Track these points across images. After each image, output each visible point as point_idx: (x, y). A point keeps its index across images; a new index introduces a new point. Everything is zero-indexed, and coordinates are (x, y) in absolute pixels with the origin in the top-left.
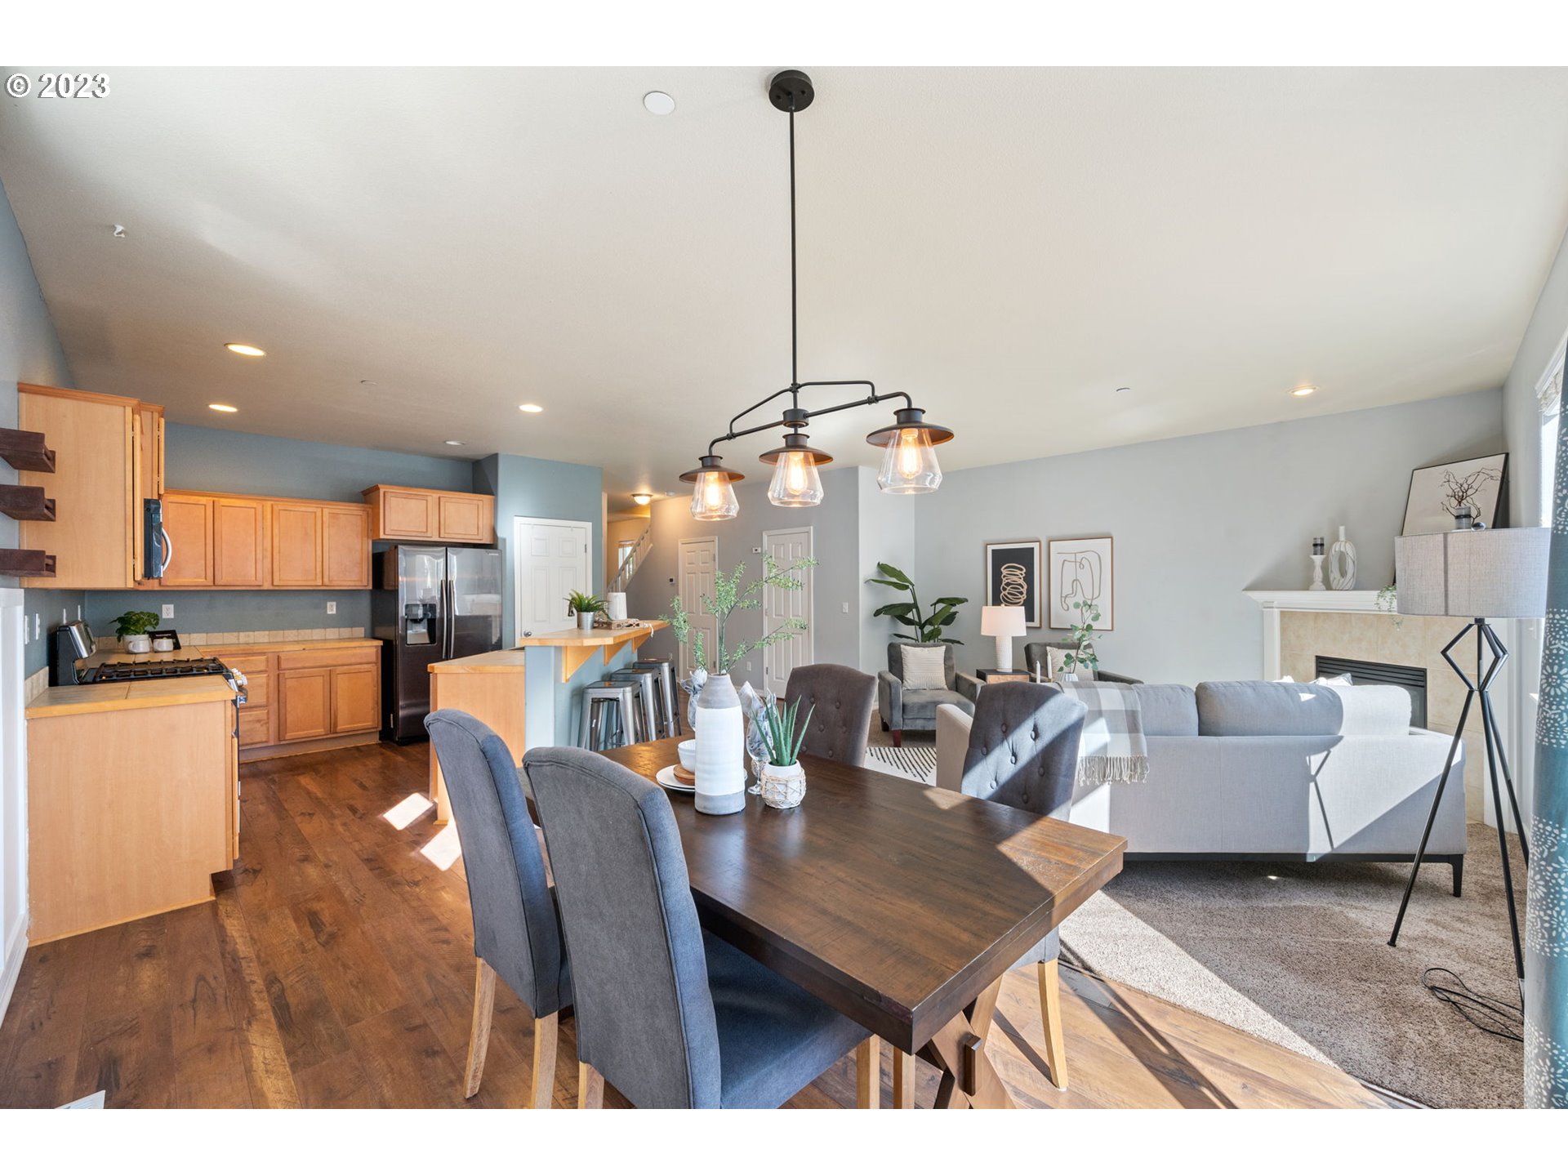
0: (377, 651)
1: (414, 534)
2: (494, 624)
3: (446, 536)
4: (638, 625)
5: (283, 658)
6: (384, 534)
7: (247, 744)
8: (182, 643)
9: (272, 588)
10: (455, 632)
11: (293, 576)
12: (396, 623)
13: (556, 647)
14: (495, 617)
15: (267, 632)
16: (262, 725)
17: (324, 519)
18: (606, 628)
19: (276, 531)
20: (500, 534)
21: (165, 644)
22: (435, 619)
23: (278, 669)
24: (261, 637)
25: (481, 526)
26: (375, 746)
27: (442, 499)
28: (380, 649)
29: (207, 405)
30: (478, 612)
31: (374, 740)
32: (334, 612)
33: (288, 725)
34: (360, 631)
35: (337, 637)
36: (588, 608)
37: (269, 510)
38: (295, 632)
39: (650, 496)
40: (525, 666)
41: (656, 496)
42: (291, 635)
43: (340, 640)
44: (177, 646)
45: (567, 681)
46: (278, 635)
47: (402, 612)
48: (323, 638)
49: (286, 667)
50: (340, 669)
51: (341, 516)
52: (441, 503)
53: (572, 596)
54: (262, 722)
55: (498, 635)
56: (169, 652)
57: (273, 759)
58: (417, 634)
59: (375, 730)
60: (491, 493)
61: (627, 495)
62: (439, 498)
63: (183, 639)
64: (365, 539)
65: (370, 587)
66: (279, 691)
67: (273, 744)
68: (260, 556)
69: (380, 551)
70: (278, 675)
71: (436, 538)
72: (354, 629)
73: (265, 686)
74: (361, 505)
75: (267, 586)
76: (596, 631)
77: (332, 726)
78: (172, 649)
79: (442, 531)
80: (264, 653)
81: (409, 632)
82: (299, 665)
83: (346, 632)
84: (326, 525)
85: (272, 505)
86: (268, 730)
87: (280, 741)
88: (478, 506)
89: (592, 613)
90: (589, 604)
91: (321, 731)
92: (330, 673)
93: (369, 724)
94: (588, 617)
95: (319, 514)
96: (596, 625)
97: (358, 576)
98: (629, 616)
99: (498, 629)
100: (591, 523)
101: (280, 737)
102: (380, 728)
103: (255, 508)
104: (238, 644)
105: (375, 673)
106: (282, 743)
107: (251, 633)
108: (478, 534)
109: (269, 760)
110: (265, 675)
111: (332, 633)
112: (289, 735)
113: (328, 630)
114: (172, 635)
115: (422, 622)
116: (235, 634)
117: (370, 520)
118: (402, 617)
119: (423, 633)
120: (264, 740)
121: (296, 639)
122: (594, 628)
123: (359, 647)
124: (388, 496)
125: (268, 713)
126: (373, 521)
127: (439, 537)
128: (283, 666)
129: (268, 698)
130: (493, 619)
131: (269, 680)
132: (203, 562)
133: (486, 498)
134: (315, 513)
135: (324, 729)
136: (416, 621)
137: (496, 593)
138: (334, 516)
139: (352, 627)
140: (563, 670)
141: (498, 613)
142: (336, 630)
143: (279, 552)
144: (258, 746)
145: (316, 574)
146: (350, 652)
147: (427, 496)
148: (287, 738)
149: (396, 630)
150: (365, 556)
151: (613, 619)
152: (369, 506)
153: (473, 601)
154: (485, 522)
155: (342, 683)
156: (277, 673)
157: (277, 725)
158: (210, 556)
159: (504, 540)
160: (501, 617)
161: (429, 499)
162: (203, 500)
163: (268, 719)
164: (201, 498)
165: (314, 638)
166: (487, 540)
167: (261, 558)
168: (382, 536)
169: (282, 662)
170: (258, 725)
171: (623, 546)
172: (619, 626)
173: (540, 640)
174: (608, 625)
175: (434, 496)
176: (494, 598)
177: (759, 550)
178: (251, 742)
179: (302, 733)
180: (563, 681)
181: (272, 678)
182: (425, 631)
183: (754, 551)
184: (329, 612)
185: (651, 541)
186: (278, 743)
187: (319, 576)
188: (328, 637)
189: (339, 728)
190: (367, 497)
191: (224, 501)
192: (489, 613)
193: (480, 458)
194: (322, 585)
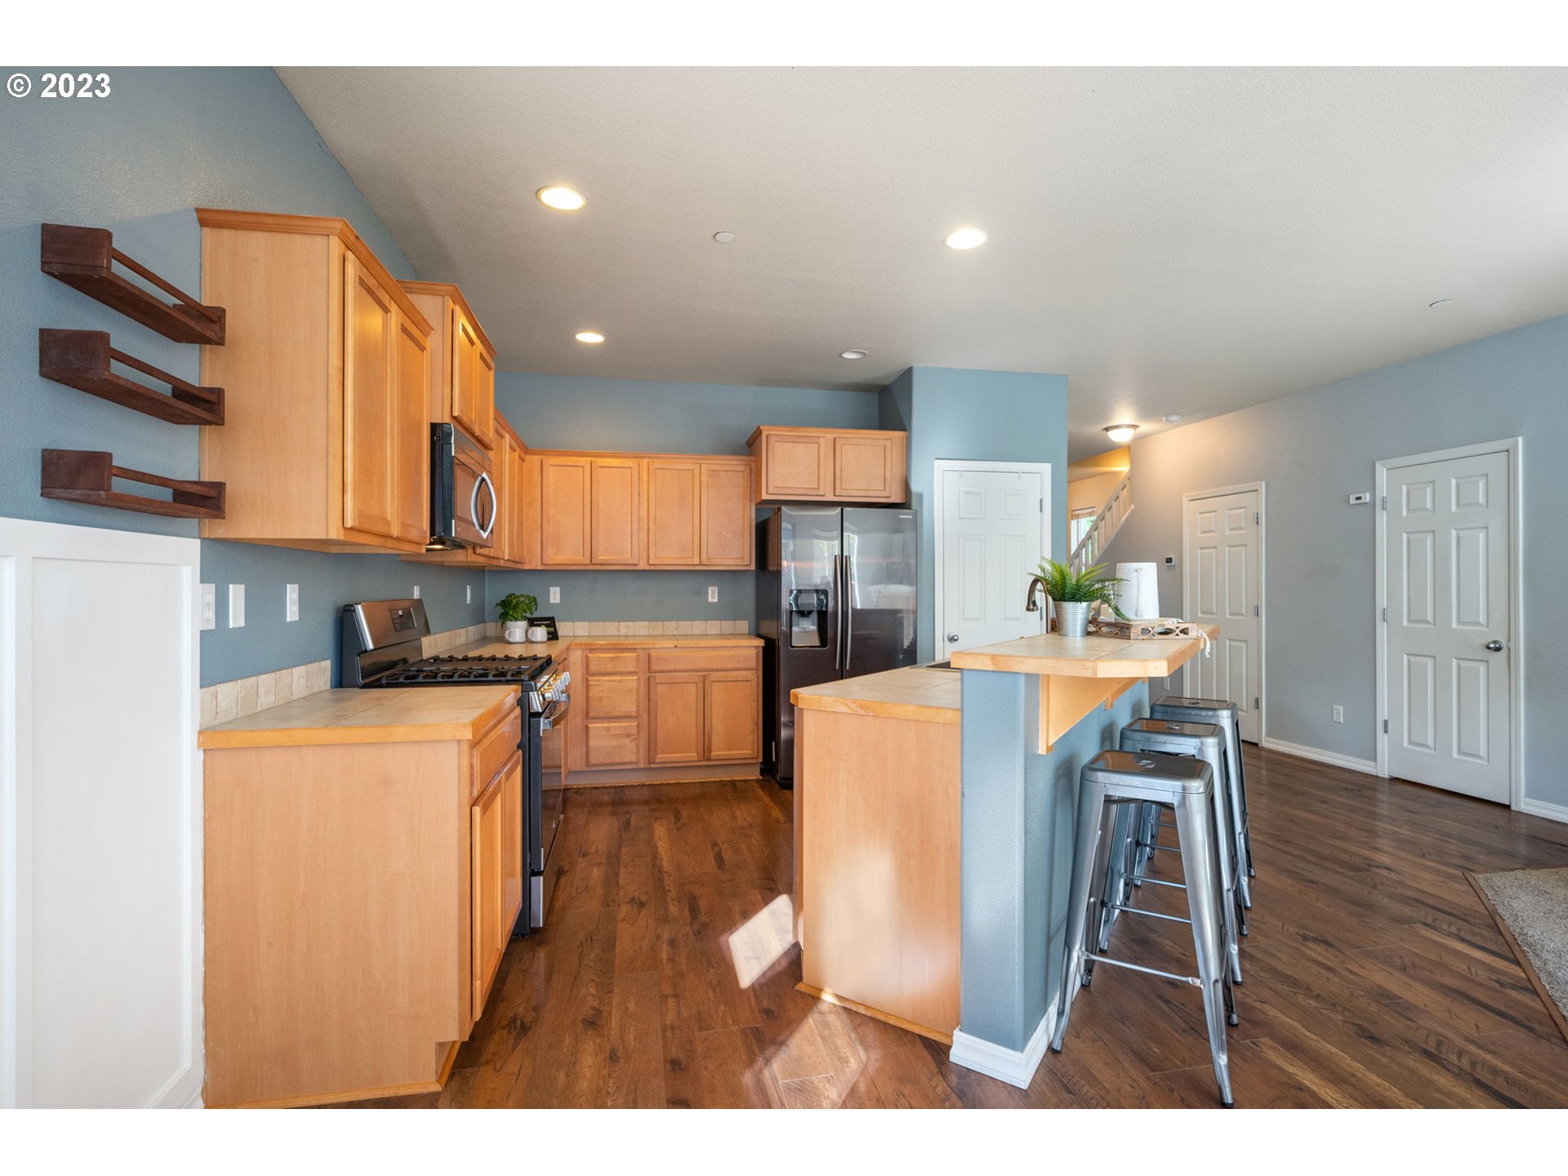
0: (758, 653)
1: (802, 492)
2: (905, 622)
3: (844, 493)
4: (1185, 631)
5: (653, 656)
6: (767, 493)
7: (617, 764)
8: (560, 633)
9: (647, 568)
10: (852, 631)
11: (670, 555)
12: (778, 617)
13: (1027, 675)
14: (908, 611)
15: (646, 623)
16: (631, 741)
17: (702, 478)
18: (1116, 636)
19: (652, 495)
20: (915, 487)
21: (540, 633)
22: (826, 612)
23: (650, 672)
24: (640, 628)
25: (888, 476)
26: (754, 784)
27: (837, 440)
28: (761, 650)
29: (574, 335)
30: (885, 605)
31: (754, 774)
32: (716, 600)
33: (659, 744)
34: (744, 626)
35: (718, 632)
36: (1076, 596)
37: (645, 468)
38: (674, 624)
39: (1135, 427)
40: (962, 710)
41: (1145, 427)
42: (671, 627)
43: (722, 636)
44: (553, 636)
45: (1049, 749)
46: (659, 627)
47: (787, 601)
48: (704, 633)
49: (659, 668)
50: (715, 676)
51: (722, 472)
52: (837, 446)
53: (1043, 570)
54: (632, 737)
55: (911, 637)
56: (544, 642)
57: (643, 785)
58: (805, 633)
59: (754, 761)
60: (903, 429)
61: (1096, 429)
62: (835, 439)
63: (563, 628)
64: (748, 502)
65: (753, 567)
66: (649, 699)
67: (642, 766)
68: (635, 527)
69: (765, 518)
70: (649, 678)
71: (830, 498)
72: (737, 622)
73: (635, 691)
74: (743, 458)
75: (643, 566)
76: (1095, 641)
77: (706, 751)
78: (545, 639)
79: (838, 486)
80: (634, 650)
81: (794, 629)
82: (671, 667)
83: (728, 626)
84: (704, 487)
85: (648, 463)
86: (638, 747)
87: (650, 763)
88: (885, 447)
89: (1084, 604)
90: (1078, 587)
91: (693, 755)
92: (704, 679)
93: (747, 752)
94: (1076, 613)
95: (697, 471)
96: (1092, 628)
97: (739, 553)
98: (1164, 613)
99: (912, 630)
100: (1050, 465)
101: (650, 759)
102: (760, 760)
103: (630, 468)
104: (619, 636)
105: (754, 683)
106: (653, 766)
107: (631, 624)
108: (885, 490)
109: (639, 786)
110: (636, 677)
111: (713, 627)
112: (660, 757)
113: (709, 622)
114: (550, 623)
115: (811, 616)
116: (616, 624)
117: (753, 476)
118: (786, 610)
119: (812, 631)
120: (634, 760)
121: (676, 633)
122: (1089, 634)
123: (736, 647)
124: (772, 439)
125: (638, 726)
126: (755, 476)
127: (835, 495)
128: (654, 668)
129: (638, 706)
130: (905, 615)
131: (639, 683)
132: (581, 535)
133: (897, 435)
134: (693, 470)
135: (697, 752)
136: (804, 614)
137: (910, 583)
138: (714, 474)
139: (735, 620)
140: (1042, 726)
141: (911, 606)
142: (717, 623)
143: (655, 522)
144: (629, 767)
145: (693, 549)
146: (727, 653)
147: (819, 437)
148: (657, 761)
149: (779, 626)
150: (747, 524)
151: (1131, 616)
152: (751, 458)
153: (879, 592)
154: (894, 471)
155: (718, 694)
156: (648, 675)
157: (646, 742)
158: (588, 529)
159: (920, 496)
160: (915, 612)
161: (822, 441)
162: (582, 461)
163: (638, 734)
164: (580, 459)
165: (696, 632)
166: (896, 498)
167: (637, 531)
168: (765, 497)
169: (653, 662)
170: (627, 741)
171: (1078, 517)
172: (1145, 631)
173: (994, 657)
174: (1121, 629)
175: (828, 435)
176: (905, 590)
177: (1367, 498)
178: (621, 761)
179: (673, 756)
180: (1042, 750)
181: (643, 683)
182: (814, 628)
183: (1352, 501)
184: (710, 600)
185: (1132, 499)
186: (647, 766)
187: (697, 552)
188: (709, 632)
189: (715, 753)
190: (750, 447)
191: (601, 461)
192: (898, 607)
193: (888, 382)
194: (700, 565)
